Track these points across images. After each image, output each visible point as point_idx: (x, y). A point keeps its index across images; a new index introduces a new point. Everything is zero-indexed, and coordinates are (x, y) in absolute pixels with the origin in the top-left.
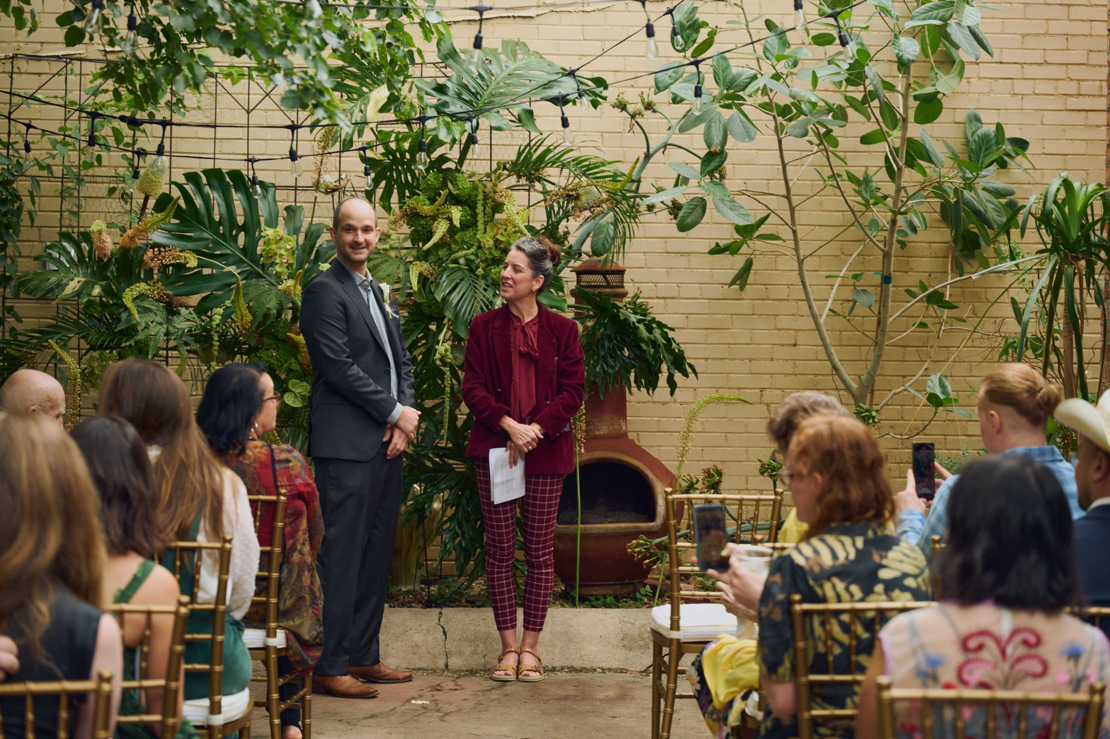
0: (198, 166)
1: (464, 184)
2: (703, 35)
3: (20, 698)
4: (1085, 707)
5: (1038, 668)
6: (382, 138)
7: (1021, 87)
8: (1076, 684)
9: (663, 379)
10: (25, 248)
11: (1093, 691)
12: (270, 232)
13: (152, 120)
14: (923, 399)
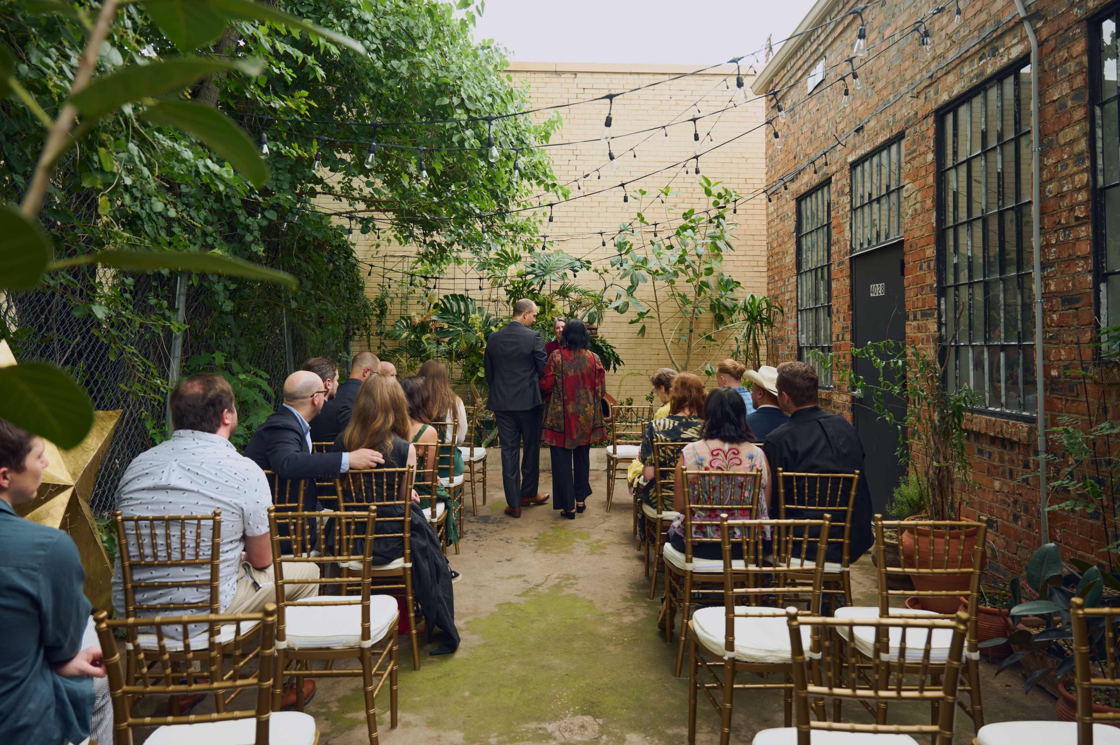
0: (448, 293)
1: (541, 298)
2: (628, 247)
3: (382, 473)
4: (755, 477)
5: (738, 462)
6: (512, 283)
7: (737, 263)
8: (752, 468)
9: (612, 366)
10: (388, 322)
11: (758, 471)
12: (473, 316)
13: (432, 277)
14: (704, 372)
